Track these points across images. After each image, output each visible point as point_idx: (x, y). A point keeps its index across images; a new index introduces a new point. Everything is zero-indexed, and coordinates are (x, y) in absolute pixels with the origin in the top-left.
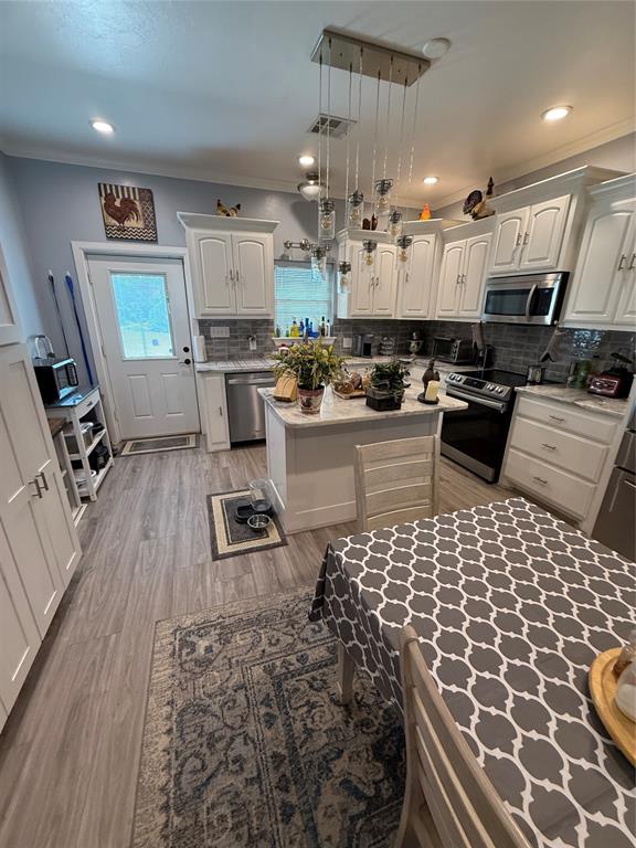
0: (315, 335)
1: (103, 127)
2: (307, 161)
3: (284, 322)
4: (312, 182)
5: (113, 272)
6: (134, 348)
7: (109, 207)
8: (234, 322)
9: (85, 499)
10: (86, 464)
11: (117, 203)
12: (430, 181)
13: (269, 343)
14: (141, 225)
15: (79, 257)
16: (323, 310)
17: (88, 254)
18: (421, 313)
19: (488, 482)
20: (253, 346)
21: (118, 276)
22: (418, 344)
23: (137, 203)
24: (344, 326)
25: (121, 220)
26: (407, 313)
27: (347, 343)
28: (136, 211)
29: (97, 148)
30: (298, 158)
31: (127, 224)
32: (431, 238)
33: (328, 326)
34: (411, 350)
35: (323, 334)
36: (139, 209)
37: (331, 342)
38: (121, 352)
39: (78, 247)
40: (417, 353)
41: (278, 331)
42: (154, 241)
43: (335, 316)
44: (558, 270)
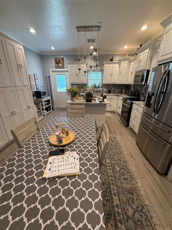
0: (97, 88)
1: (53, 48)
2: (92, 48)
3: (90, 85)
4: (95, 52)
6: (59, 90)
7: (56, 62)
8: (78, 84)
9: (44, 115)
10: (44, 109)
11: (57, 61)
12: (126, 47)
13: (86, 89)
14: (61, 65)
15: (51, 72)
16: (100, 82)
17: (52, 71)
18: (124, 82)
19: (126, 126)
20: (82, 90)
21: (57, 75)
22: (125, 91)
24: (104, 85)
25: (58, 64)
26: (120, 82)
27: (105, 90)
28: (61, 62)
29: (52, 51)
30: (90, 47)
31: (59, 65)
32: (127, 62)
33: (100, 85)
34: (123, 92)
35: (99, 88)
37: (101, 90)
38: (57, 90)
39: (51, 70)
40: (125, 93)
41: (88, 87)
42: (64, 68)
43: (103, 83)
44: (146, 69)
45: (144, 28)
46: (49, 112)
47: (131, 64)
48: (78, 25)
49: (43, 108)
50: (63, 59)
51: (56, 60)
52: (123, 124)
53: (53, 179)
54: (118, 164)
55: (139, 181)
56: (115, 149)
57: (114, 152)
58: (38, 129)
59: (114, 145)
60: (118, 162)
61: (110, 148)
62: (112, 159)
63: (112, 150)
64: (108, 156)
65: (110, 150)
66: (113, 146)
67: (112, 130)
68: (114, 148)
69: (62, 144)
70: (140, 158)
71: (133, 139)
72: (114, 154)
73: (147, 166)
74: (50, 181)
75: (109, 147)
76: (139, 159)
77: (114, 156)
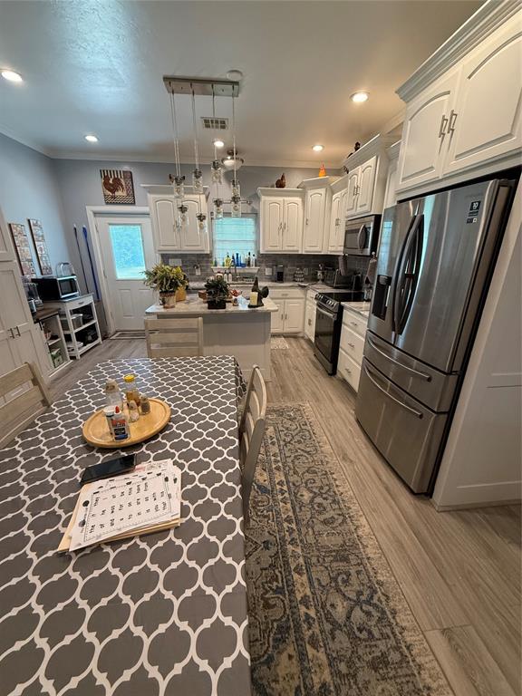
0: (242, 265)
1: (92, 139)
2: (219, 144)
3: (222, 256)
4: (229, 158)
5: (110, 224)
6: (122, 274)
7: (106, 184)
8: (185, 255)
9: (73, 358)
10: (74, 337)
11: (111, 182)
12: (318, 148)
13: (209, 270)
14: (125, 194)
15: (90, 215)
16: (251, 247)
17: (96, 214)
18: (317, 249)
19: (329, 374)
20: (198, 273)
21: (113, 227)
22: (323, 273)
23: (122, 180)
24: (265, 259)
25: (113, 191)
26: (308, 249)
27: (268, 272)
28: (122, 186)
29: (89, 149)
30: (213, 142)
31: (117, 194)
32: (322, 191)
33: (253, 259)
34: (319, 277)
35: (249, 265)
36: (124, 184)
37: (256, 271)
38: (115, 275)
39: (90, 210)
40: (323, 280)
41: (216, 262)
42: (134, 203)
43: (259, 252)
44: (372, 213)
45: (360, 98)
46: (89, 346)
47: (334, 196)
48: (170, 73)
49: (67, 332)
50: (129, 176)
51: (106, 179)
52: (321, 368)
53: (92, 551)
54: (306, 483)
55: (363, 521)
56: (299, 442)
57: (297, 451)
58: (45, 402)
59: (296, 432)
60: (308, 476)
61: (284, 441)
62: (291, 472)
63: (290, 446)
64: (280, 464)
65: (285, 445)
66: (294, 434)
67: (292, 389)
68: (297, 438)
69: (126, 442)
70: (367, 461)
71: (347, 409)
72: (295, 457)
73: (384, 478)
74: (85, 557)
75: (283, 437)
76: (364, 462)
77: (296, 462)
